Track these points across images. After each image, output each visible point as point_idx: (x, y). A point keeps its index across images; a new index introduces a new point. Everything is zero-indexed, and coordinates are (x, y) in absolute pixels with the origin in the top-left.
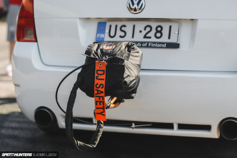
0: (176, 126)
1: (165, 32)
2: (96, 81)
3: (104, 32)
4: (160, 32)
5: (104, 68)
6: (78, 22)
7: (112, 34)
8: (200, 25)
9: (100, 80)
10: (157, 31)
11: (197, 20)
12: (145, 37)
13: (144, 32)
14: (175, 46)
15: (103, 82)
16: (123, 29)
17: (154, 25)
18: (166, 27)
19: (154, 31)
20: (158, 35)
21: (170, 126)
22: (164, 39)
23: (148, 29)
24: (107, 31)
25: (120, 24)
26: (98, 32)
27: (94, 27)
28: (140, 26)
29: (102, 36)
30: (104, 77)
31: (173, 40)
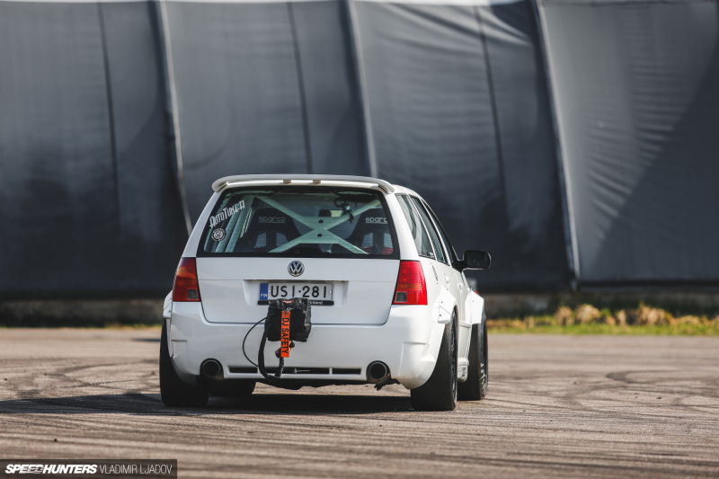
0: (331, 371)
1: (321, 292)
2: (283, 327)
3: (267, 293)
4: (317, 292)
5: (288, 317)
6: (244, 283)
7: (275, 293)
8: (350, 286)
9: (286, 326)
10: (314, 291)
11: (347, 282)
12: (304, 296)
13: (303, 292)
14: (330, 303)
15: (288, 327)
16: (284, 289)
17: (311, 286)
18: (321, 288)
19: (311, 291)
20: (315, 294)
21: (325, 371)
22: (321, 297)
23: (306, 289)
24: (270, 291)
25: (280, 285)
26: (261, 293)
27: (256, 289)
28: (299, 287)
29: (265, 295)
30: (288, 323)
31: (328, 298)
